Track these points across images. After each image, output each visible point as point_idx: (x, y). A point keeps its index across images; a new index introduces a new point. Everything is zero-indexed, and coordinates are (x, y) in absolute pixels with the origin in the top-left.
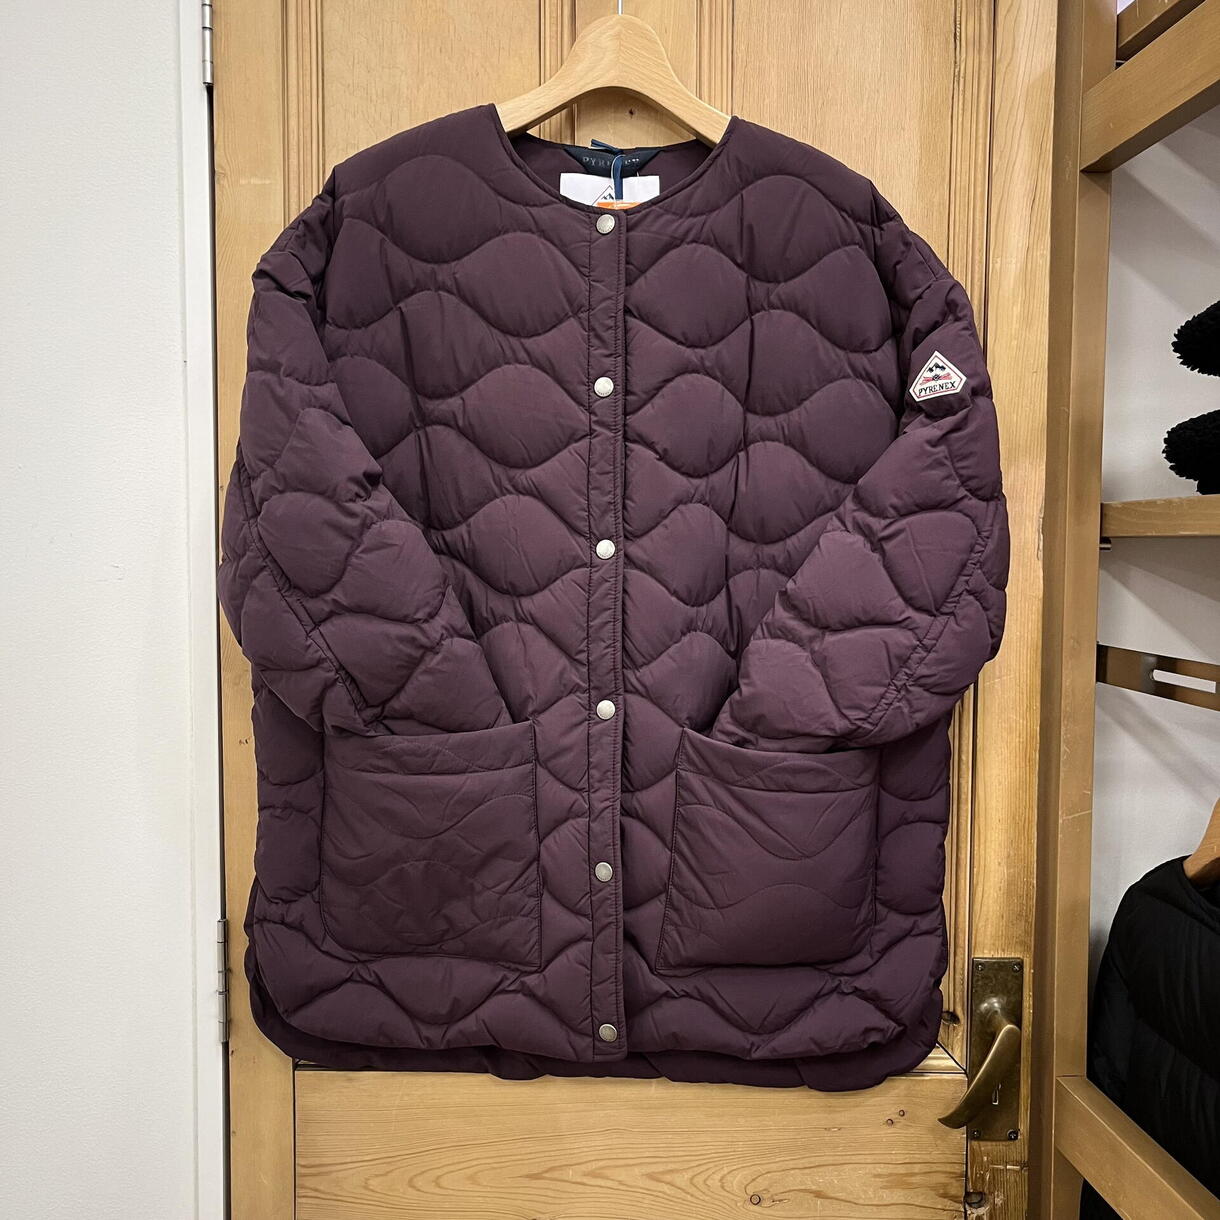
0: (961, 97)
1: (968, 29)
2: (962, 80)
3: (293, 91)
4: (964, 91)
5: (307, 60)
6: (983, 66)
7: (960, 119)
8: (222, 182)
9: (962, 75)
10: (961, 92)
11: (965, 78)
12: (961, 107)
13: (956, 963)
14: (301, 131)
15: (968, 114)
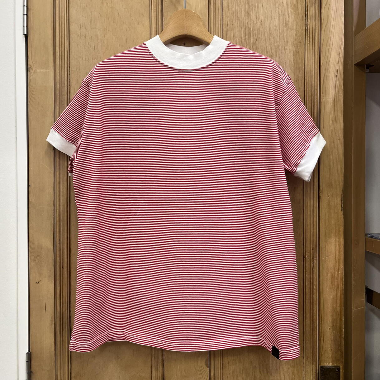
0: (308, 37)
1: (311, 12)
2: (308, 31)
4: (309, 35)
6: (316, 26)
7: (308, 45)
9: (308, 29)
11: (310, 30)
12: (308, 41)
13: (314, 368)
14: (61, 52)
15: (311, 44)
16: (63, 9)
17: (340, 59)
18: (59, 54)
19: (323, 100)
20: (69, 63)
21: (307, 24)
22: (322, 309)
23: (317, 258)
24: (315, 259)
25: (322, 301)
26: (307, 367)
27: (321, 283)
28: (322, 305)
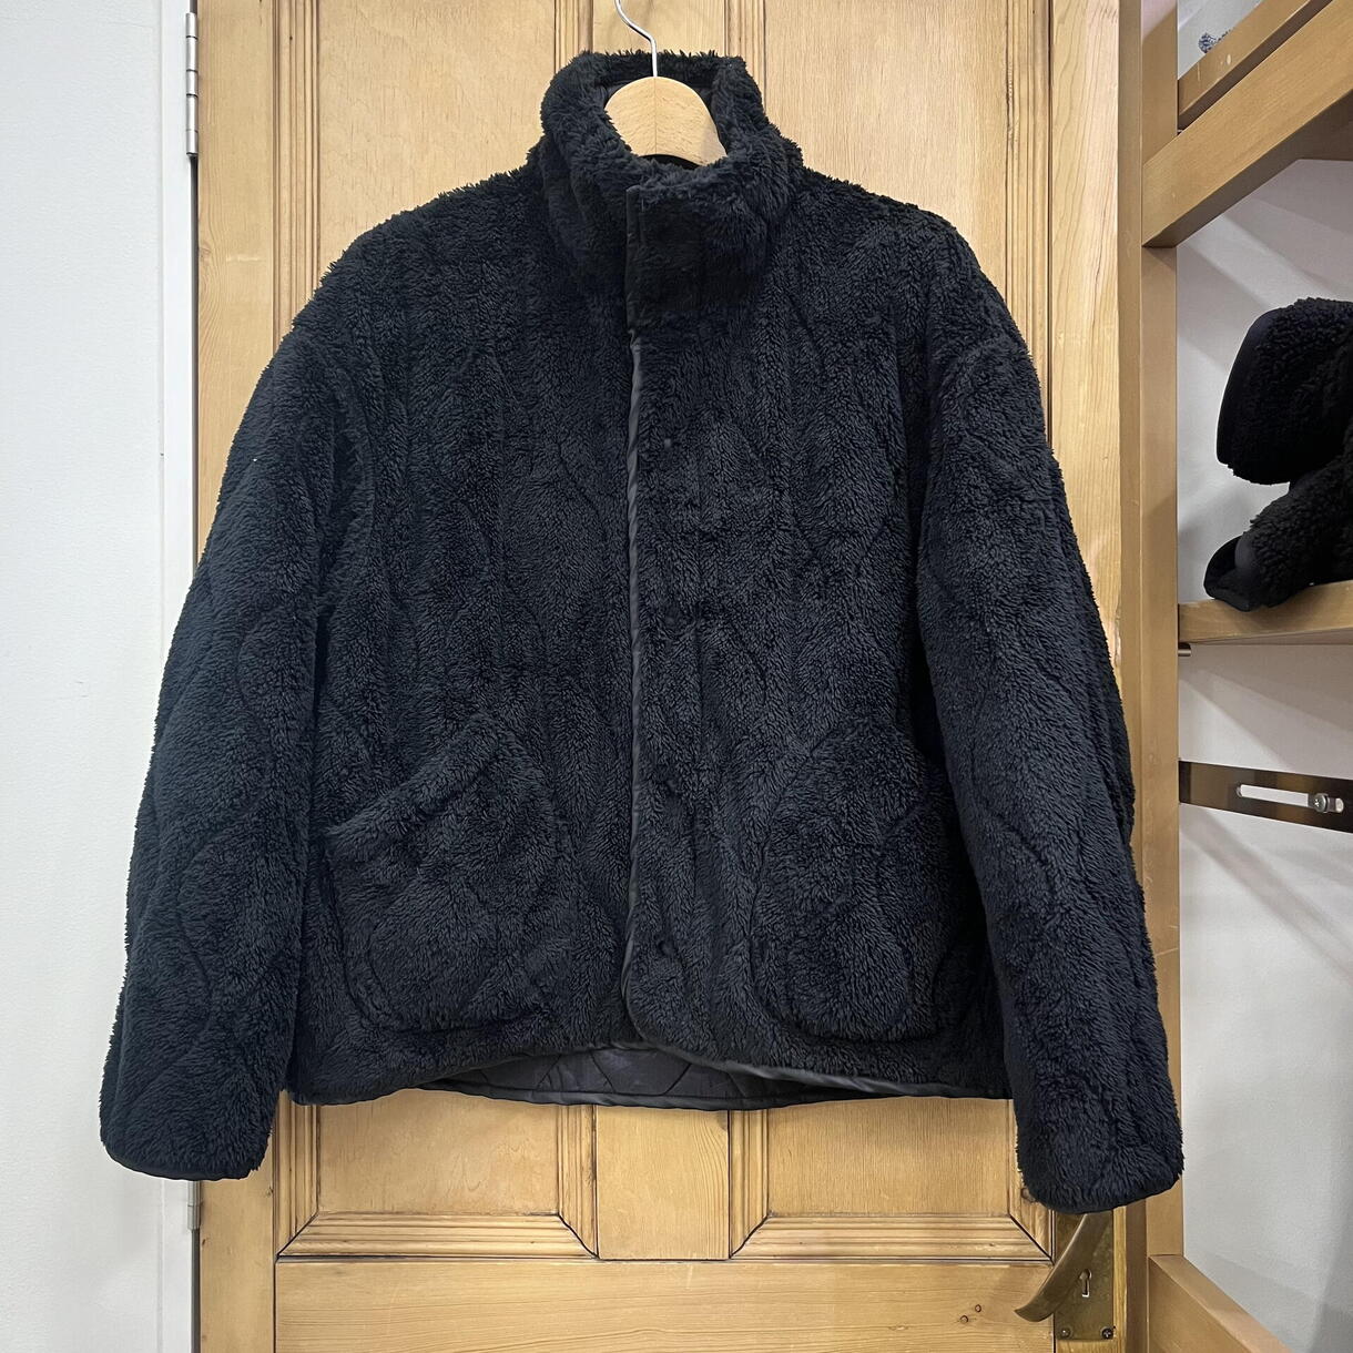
0: (1015, 161)
1: (1021, 90)
2: (1016, 144)
3: (285, 162)
4: (1019, 155)
5: (301, 130)
6: (1039, 130)
7: (1015, 184)
8: (206, 259)
9: (1016, 138)
10: (1015, 156)
11: (1019, 140)
12: (1016, 171)
14: (294, 204)
15: (1024, 180)
16: (301, 80)
17: (1107, 224)
18: (288, 211)
20: (319, 235)
21: (1011, 125)
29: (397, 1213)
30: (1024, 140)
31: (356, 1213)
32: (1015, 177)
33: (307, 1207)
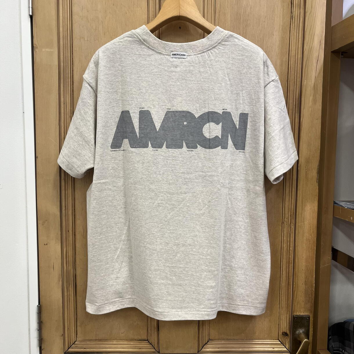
0: (293, 24)
1: (296, 1)
2: (294, 18)
3: (61, 18)
6: (301, 14)
7: (293, 32)
8: (36, 50)
10: (293, 23)
12: (293, 28)
13: (287, 317)
14: (64, 32)
15: (296, 30)
17: (321, 45)
18: (62, 34)
19: (304, 83)
20: (72, 43)
21: (292, 12)
22: (297, 267)
23: (294, 223)
24: (292, 224)
25: (297, 260)
26: (282, 316)
27: (296, 245)
28: (297, 264)
29: (100, 340)
30: (296, 17)
31: (87, 340)
32: (293, 29)
33: (73, 339)
